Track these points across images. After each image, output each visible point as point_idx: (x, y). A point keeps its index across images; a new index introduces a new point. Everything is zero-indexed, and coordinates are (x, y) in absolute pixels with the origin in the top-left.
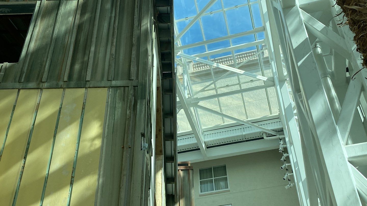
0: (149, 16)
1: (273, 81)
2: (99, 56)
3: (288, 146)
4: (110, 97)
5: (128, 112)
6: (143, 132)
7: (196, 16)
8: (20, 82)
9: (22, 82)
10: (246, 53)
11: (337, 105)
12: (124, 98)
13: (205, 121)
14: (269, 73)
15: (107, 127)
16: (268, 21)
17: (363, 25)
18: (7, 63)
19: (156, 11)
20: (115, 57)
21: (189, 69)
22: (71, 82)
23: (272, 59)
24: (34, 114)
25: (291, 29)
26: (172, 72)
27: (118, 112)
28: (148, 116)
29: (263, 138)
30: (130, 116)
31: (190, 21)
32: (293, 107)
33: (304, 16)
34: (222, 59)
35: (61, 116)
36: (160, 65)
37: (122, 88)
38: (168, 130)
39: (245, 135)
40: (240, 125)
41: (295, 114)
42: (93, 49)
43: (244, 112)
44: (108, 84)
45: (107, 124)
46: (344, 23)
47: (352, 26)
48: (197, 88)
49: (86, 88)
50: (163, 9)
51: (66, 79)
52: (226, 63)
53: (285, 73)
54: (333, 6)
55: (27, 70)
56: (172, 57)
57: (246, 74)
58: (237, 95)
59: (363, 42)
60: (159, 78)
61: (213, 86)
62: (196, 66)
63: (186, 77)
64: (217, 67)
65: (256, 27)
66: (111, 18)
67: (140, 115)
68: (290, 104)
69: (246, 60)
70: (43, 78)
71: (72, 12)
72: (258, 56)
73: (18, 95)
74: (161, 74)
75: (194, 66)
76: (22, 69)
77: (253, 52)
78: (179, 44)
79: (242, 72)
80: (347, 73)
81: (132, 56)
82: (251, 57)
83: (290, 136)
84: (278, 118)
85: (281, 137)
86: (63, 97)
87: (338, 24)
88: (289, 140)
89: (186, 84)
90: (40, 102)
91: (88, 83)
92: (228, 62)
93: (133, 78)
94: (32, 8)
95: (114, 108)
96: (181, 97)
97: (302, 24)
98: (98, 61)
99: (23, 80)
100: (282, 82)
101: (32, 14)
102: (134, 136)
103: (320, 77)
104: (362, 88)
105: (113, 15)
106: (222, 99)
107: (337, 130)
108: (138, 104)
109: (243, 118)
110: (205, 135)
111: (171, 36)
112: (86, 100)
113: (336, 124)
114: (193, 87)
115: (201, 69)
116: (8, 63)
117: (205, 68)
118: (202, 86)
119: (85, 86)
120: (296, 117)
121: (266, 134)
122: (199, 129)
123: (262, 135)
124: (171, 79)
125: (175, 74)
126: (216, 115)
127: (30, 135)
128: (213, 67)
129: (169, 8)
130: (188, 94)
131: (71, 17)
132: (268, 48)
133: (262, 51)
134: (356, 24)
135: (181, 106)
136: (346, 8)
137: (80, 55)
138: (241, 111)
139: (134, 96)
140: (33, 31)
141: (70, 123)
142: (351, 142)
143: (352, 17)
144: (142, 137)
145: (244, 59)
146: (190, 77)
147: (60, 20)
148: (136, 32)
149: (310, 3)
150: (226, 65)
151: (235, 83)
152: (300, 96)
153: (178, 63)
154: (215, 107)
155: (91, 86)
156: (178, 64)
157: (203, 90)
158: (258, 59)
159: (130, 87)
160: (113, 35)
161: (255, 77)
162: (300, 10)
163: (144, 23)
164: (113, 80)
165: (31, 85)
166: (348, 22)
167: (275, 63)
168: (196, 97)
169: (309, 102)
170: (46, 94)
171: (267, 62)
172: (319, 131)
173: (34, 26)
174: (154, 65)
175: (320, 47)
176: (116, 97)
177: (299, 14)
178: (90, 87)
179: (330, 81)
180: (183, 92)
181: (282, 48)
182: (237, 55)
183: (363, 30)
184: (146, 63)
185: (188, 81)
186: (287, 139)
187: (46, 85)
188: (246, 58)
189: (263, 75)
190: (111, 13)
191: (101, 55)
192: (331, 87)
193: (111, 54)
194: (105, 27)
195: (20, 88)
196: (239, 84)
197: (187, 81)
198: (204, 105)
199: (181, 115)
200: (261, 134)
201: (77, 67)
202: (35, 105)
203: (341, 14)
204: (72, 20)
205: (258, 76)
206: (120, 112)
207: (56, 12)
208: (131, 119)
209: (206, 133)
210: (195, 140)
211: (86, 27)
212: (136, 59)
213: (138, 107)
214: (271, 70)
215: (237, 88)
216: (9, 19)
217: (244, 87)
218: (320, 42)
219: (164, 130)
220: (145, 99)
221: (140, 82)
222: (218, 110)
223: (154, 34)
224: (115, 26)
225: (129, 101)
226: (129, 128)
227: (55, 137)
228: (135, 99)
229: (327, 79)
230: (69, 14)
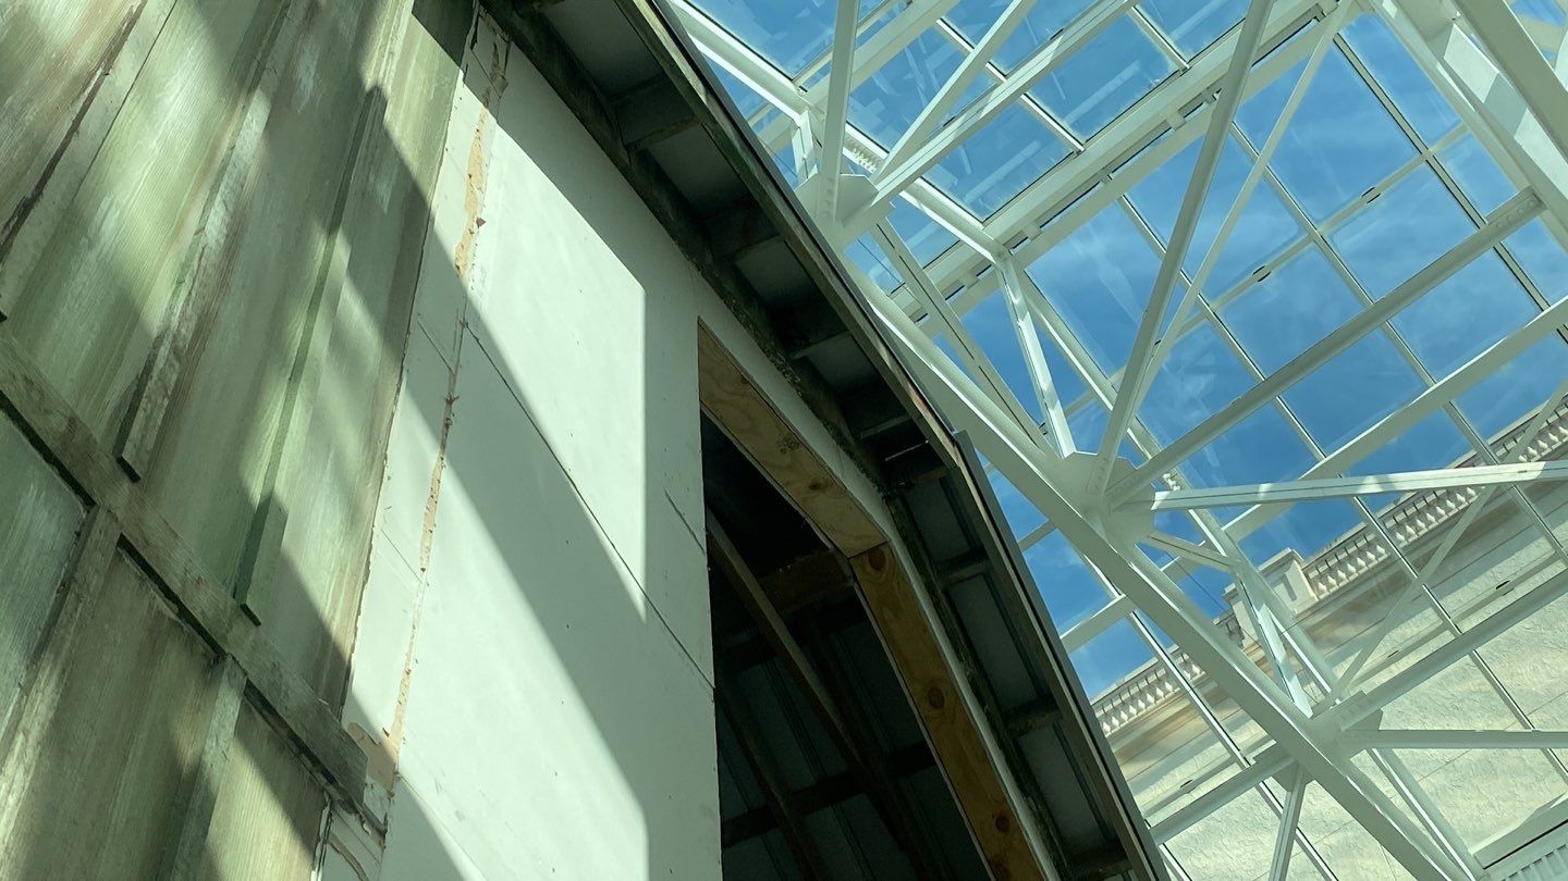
13: (1476, 813)
21: (1293, 597)
62: (1323, 568)
75: (1311, 576)
79: (1532, 469)
89: (1279, 653)
115: (1349, 575)
124: (939, 473)
168: (1356, 692)
197: (1280, 634)
209: (1500, 872)
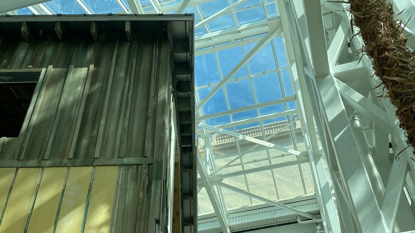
0: (167, 84)
1: (307, 156)
2: (110, 131)
3: (326, 232)
4: (120, 177)
5: (141, 195)
6: (158, 218)
7: (220, 82)
8: (19, 160)
9: (22, 160)
10: (276, 124)
11: (380, 186)
12: (136, 178)
13: (231, 201)
14: (302, 147)
15: (116, 212)
16: (300, 89)
17: (406, 98)
18: (5, 138)
19: (175, 80)
20: (128, 131)
21: (212, 142)
22: (77, 160)
23: (305, 131)
24: (33, 197)
25: (325, 100)
26: (192, 146)
27: (130, 196)
28: (164, 198)
29: (297, 222)
30: (143, 199)
31: (213, 88)
32: (330, 187)
33: (339, 85)
34: (248, 130)
35: (64, 200)
36: (179, 138)
37: (135, 166)
38: (187, 214)
39: (276, 219)
40: (269, 206)
41: (332, 194)
42: (103, 122)
43: (275, 192)
44: (119, 161)
45: (116, 209)
46: (384, 96)
47: (393, 99)
48: (221, 162)
49: (94, 166)
50: (184, 77)
51: (71, 156)
52: (253, 134)
53: (321, 148)
54: (371, 77)
55: (27, 146)
56: (193, 129)
57: (275, 148)
58: (266, 171)
59: (407, 118)
60: (178, 152)
61: (239, 161)
62: (220, 138)
63: (208, 150)
64: (243, 140)
65: (286, 96)
66: (124, 88)
67: (155, 198)
68: (327, 184)
69: (276, 132)
70: (45, 155)
71: (81, 81)
72: (289, 127)
73: (16, 175)
74: (180, 148)
76: (22, 144)
77: (284, 123)
78: (200, 113)
79: (272, 145)
80: (391, 149)
81: (147, 130)
82: (281, 128)
83: (328, 221)
84: (313, 198)
85: (318, 221)
86: (67, 177)
87: (378, 97)
88: (327, 225)
89: (208, 159)
90: (40, 183)
91: (96, 160)
92: (256, 134)
93: (147, 155)
94: (37, 77)
95: (124, 190)
96: (202, 174)
97: (338, 95)
98: (108, 136)
99: (22, 158)
100: (317, 157)
101: (36, 83)
102: (147, 222)
103: (360, 154)
104: (407, 167)
105: (127, 84)
106: (250, 176)
107: (382, 216)
108: (153, 185)
109: (274, 199)
110: (231, 219)
111: (192, 106)
112: (93, 180)
113: (380, 209)
114: (216, 162)
115: (225, 141)
116: (7, 137)
117: (230, 140)
118: (227, 160)
119: (93, 164)
120: (334, 198)
121: (301, 217)
122: (223, 211)
123: (296, 219)
124: (191, 153)
125: (196, 148)
126: (243, 195)
127: (27, 222)
128: (239, 140)
129: (189, 76)
130: (210, 170)
131: (80, 87)
132: (300, 119)
133: (294, 122)
134: (398, 97)
135: (203, 183)
136: (386, 79)
137: (88, 129)
138: (271, 190)
139: (148, 176)
140: (36, 101)
141: (75, 207)
142: (398, 229)
143: (392, 90)
144: (156, 224)
145: (274, 130)
146: (213, 150)
147: (67, 90)
148: (152, 104)
149: (346, 71)
150: (254, 137)
151: (265, 158)
152: (338, 175)
153: (199, 134)
154: (241, 185)
155: (100, 164)
156: (199, 136)
157: (228, 166)
158: (289, 131)
159: (144, 166)
160: (126, 107)
161: (286, 151)
162: (335, 79)
163: (162, 93)
164: (125, 157)
165: (31, 163)
166: (388, 95)
167: (309, 136)
168: (220, 173)
169: (349, 182)
170: (48, 173)
171: (299, 134)
172: (360, 217)
173: (38, 96)
174: (172, 139)
175: (359, 120)
176: (128, 176)
177: (334, 83)
178: (98, 166)
179: (371, 157)
180: (205, 167)
181: (316, 120)
182: (266, 126)
183: (406, 104)
184: (162, 138)
185: (210, 155)
186: (325, 224)
187: (48, 163)
188: (276, 130)
189: (296, 149)
190: (125, 82)
191: (112, 129)
192: (373, 165)
193: (124, 128)
194: (117, 98)
195: (19, 166)
196: (268, 159)
198: (228, 182)
199: (202, 195)
200: (295, 217)
201: (84, 142)
202: (35, 186)
203: (380, 85)
204: (81, 90)
205: (290, 150)
206: (132, 194)
207: (64, 81)
208: (144, 204)
209: (231, 216)
210: (218, 224)
211: (96, 99)
212: (151, 133)
213: (153, 188)
214: (304, 143)
215: (266, 163)
216: (11, 88)
217: (274, 162)
218: (358, 114)
219: (182, 213)
220: (161, 179)
221: (155, 159)
222: (244, 188)
223: (172, 104)
224: (128, 96)
225: (142, 181)
226: (142, 214)
227: (56, 224)
228: (149, 179)
229: (368, 156)
230: (77, 82)
